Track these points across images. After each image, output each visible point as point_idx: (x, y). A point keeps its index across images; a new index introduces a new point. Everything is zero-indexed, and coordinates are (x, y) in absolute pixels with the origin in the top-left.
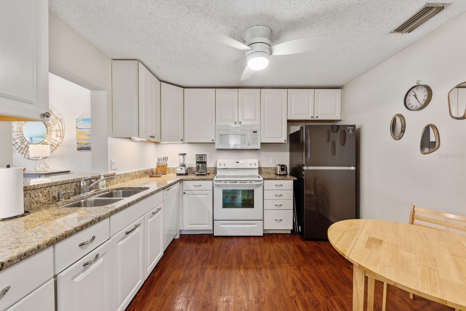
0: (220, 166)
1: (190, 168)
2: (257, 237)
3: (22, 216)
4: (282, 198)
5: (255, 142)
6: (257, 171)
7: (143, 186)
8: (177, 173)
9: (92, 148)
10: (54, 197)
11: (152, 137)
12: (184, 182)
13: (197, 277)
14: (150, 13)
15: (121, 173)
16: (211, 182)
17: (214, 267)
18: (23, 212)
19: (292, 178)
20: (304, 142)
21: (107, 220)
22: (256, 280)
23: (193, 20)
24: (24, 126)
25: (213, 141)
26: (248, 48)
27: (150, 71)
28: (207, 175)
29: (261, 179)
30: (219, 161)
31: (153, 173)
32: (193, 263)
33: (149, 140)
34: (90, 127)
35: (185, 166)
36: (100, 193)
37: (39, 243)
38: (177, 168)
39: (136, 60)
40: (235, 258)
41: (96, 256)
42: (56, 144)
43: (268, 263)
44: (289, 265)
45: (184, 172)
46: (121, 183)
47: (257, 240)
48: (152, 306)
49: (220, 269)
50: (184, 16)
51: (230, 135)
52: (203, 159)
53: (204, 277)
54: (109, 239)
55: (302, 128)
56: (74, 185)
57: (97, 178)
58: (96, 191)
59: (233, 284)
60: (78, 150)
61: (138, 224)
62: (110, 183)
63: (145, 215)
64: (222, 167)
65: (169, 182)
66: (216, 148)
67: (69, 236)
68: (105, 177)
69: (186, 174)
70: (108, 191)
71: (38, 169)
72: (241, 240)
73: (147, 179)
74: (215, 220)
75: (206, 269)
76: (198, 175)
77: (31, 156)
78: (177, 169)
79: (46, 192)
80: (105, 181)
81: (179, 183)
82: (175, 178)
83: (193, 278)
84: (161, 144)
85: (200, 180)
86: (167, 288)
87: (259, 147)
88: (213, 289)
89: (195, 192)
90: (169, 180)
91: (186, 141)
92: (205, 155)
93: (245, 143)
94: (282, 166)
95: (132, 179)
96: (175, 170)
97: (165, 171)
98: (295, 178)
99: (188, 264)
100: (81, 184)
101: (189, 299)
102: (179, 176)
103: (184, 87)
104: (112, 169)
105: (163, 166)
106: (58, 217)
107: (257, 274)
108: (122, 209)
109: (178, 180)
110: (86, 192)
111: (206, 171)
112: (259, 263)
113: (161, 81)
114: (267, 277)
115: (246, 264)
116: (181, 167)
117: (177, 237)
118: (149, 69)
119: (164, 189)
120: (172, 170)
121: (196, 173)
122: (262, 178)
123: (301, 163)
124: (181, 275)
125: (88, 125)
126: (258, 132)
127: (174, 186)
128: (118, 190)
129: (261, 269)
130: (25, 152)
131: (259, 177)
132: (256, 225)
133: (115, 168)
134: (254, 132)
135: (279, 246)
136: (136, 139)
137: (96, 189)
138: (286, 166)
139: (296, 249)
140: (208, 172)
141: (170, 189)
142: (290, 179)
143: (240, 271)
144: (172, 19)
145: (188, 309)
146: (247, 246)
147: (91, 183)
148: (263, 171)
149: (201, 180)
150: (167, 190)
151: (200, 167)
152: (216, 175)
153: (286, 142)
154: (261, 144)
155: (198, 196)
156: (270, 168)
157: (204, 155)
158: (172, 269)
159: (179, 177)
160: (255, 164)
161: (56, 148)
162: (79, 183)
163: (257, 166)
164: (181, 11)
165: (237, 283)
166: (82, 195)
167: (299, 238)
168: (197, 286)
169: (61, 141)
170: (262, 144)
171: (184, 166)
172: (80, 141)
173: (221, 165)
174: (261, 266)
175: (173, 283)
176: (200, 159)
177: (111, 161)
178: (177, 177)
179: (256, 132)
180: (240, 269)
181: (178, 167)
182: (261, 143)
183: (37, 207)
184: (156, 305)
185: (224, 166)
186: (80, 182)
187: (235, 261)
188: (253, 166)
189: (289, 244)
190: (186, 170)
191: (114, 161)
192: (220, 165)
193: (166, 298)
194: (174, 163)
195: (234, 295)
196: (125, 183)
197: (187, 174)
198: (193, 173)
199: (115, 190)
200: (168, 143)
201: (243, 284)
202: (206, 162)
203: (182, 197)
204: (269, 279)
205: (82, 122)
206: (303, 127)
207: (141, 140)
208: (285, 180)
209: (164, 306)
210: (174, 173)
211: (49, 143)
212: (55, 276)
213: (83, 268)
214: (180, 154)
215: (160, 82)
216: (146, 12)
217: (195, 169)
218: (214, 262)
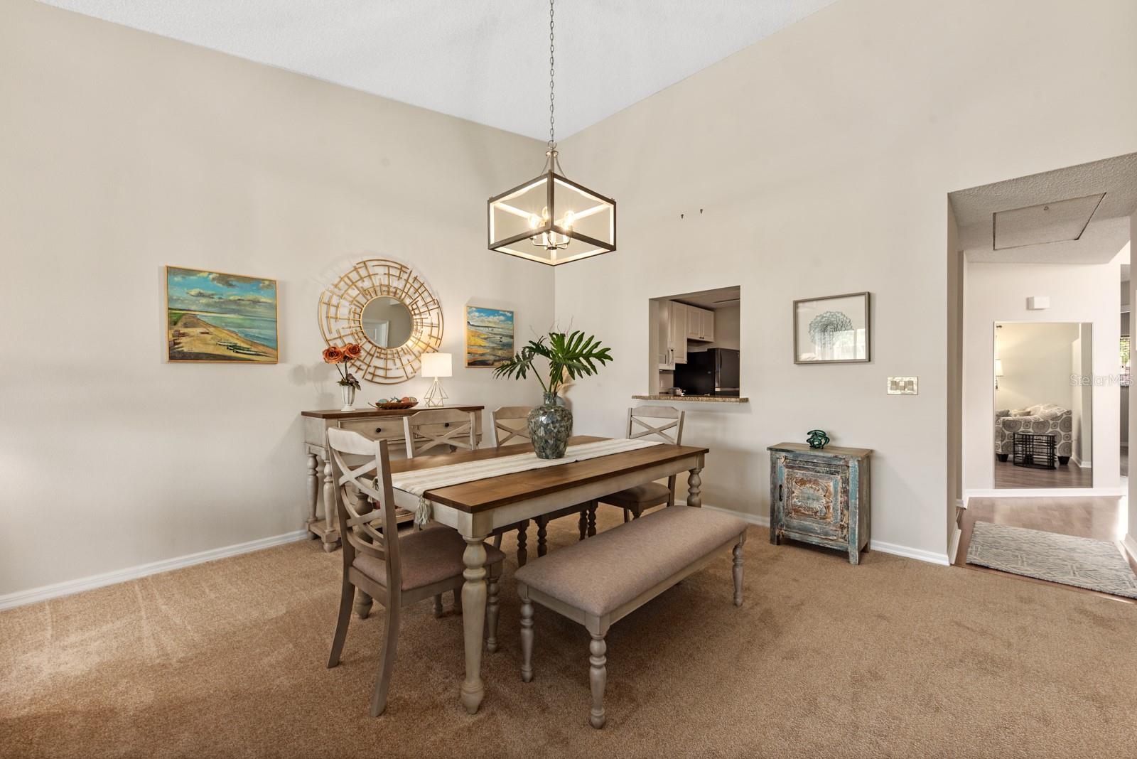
130: (366, 366)
169: (436, 347)
205: (477, 314)
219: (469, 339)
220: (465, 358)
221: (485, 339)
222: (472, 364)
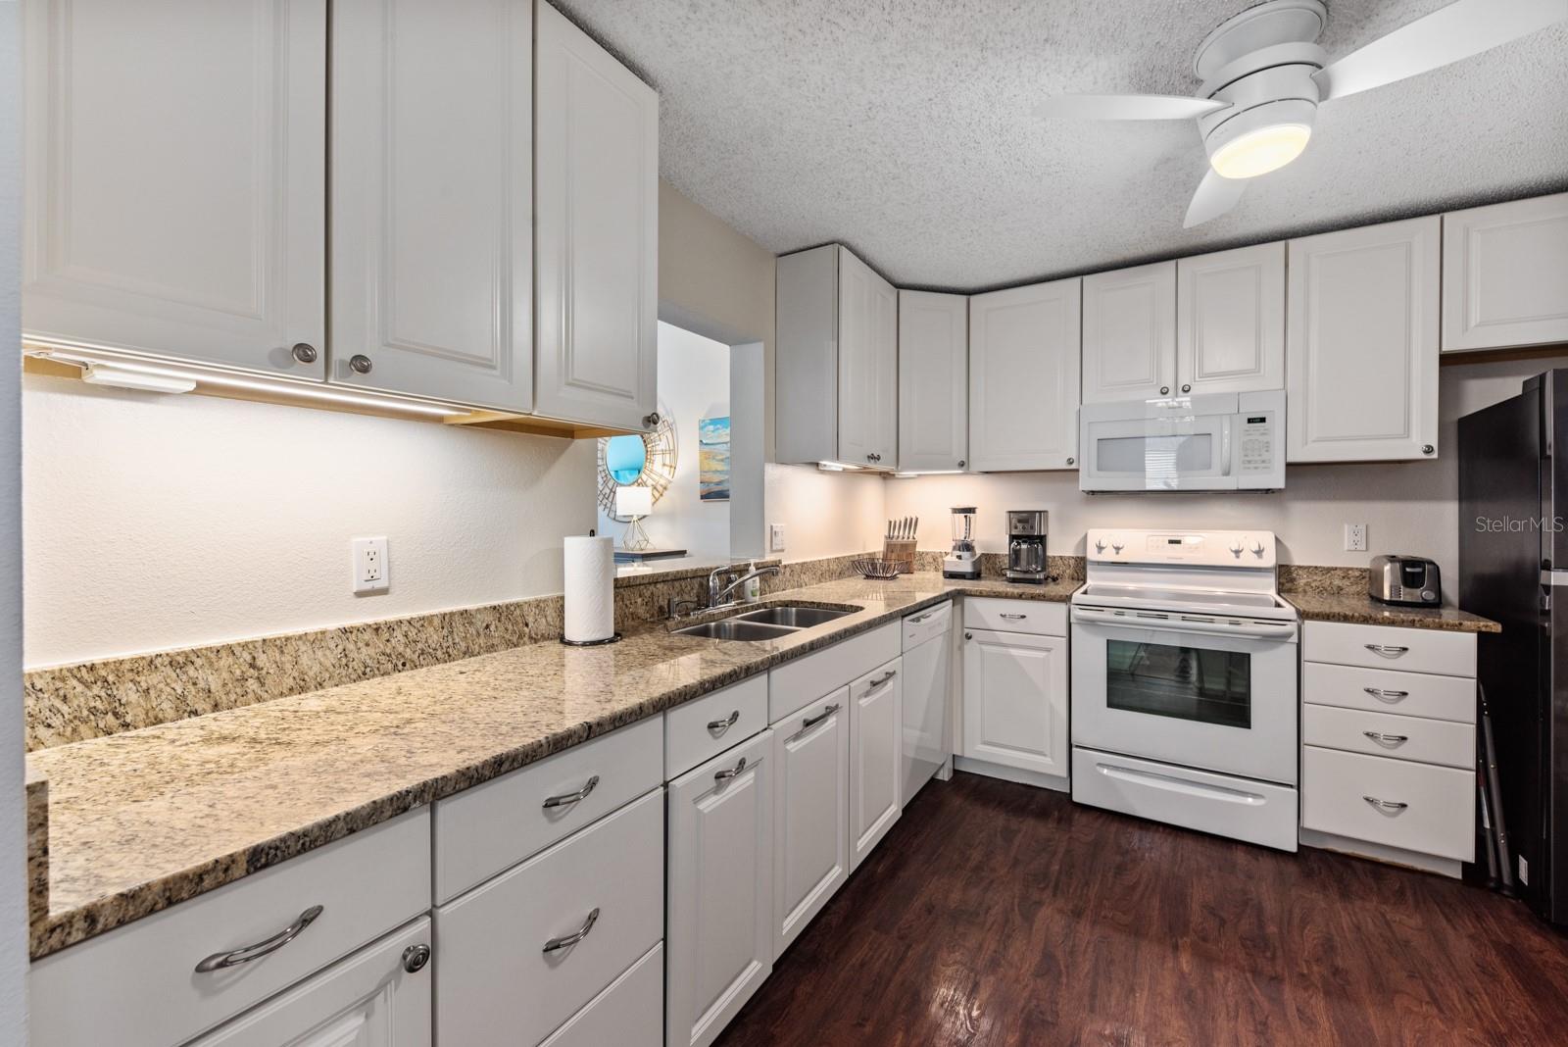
0: (1099, 552)
1: (988, 557)
2: (1265, 852)
3: (611, 641)
4: (1403, 705)
5: (1256, 462)
6: (1270, 581)
7: (848, 603)
8: (946, 570)
9: (731, 493)
10: (661, 608)
11: (872, 457)
12: (968, 601)
13: (1007, 921)
14: (870, 103)
15: (794, 562)
16: (1062, 608)
17: (1070, 907)
18: (612, 635)
19: (1467, 623)
20: (1548, 453)
21: (763, 678)
22: (1252, 1013)
23: (997, 78)
24: (608, 444)
25: (1071, 463)
26: (1212, 104)
27: (868, 264)
28: (1047, 584)
29: (1288, 610)
30: (1095, 536)
31: (875, 568)
32: (993, 870)
33: (865, 468)
34: (728, 439)
35: (973, 548)
36: (747, 610)
37: (641, 701)
38: (946, 554)
39: (833, 243)
40: (1156, 903)
41: (740, 763)
42: (661, 486)
43: (1315, 968)
44: (1435, 1011)
45: (966, 567)
46: (794, 588)
47: (1267, 864)
48: (869, 955)
49: (1094, 923)
50: (967, 75)
51: (1147, 440)
52: (1032, 528)
53: (1031, 929)
54: (766, 729)
55: (1534, 388)
56: (696, 583)
57: (742, 571)
58: (738, 604)
59: (1142, 990)
60: (702, 497)
61: (834, 705)
62: (769, 586)
63: (852, 685)
64: (1109, 555)
65: (921, 597)
66: (1081, 488)
67: (691, 698)
68: (757, 569)
69: (973, 573)
70: (764, 605)
71: (631, 544)
72: (1189, 844)
73: (858, 583)
74: (1077, 746)
75: (1040, 903)
76: (1014, 581)
77: (620, 512)
78: (947, 558)
79: (648, 594)
80: (757, 578)
81: (951, 601)
82: (940, 585)
83: (993, 919)
84: (898, 478)
85: (1020, 597)
86: (913, 921)
87: (1277, 480)
88: (1064, 980)
89: (1004, 637)
90: (921, 590)
91: (975, 466)
92: (1040, 512)
93: (1209, 466)
94: (1406, 563)
95: (820, 581)
96: (940, 560)
97: (909, 563)
98: (1491, 623)
99: (978, 868)
100: (711, 584)
101: (978, 977)
102: (953, 581)
103: (969, 293)
104: (774, 548)
105: (905, 547)
106: (670, 654)
107: (1258, 992)
108: (796, 656)
109: (947, 594)
110: (720, 603)
111: (1044, 569)
112: (1268, 954)
113: (899, 286)
114: (1310, 1023)
115: (1205, 939)
116: (959, 553)
117: (945, 775)
118: (867, 258)
119: (906, 616)
120: (931, 560)
121: (1009, 574)
122: (1293, 610)
123: (1530, 553)
124: (955, 896)
125: (725, 435)
126: (1276, 423)
127: (936, 611)
128: (787, 606)
129: (1276, 979)
130: (608, 505)
131: (1278, 605)
132: (1260, 802)
133: (779, 548)
134: (1250, 421)
135: (1383, 916)
136: (830, 466)
137: (739, 598)
138: (1432, 563)
139: (1493, 958)
140: (1054, 573)
141: (923, 617)
142: (1458, 627)
143: (1176, 958)
144: (930, 100)
145: (975, 1007)
146: (1214, 873)
147: (730, 581)
148: (1302, 582)
149: (1026, 599)
150: (913, 620)
151: (1023, 556)
152: (1084, 583)
153: (1435, 455)
154: (1290, 467)
155: (1014, 652)
156: (1338, 572)
157: (1037, 514)
158: (928, 868)
159: (951, 585)
160: (1259, 552)
161: (661, 495)
162: (706, 579)
163: (1269, 560)
164: (957, 66)
165: (1161, 994)
166: (711, 610)
167: (1517, 913)
168: (1005, 947)
169: (670, 478)
170: (1293, 468)
171: (968, 547)
172: (708, 477)
173: (1103, 551)
174: (1279, 969)
175: (930, 912)
176: (1024, 528)
177: (772, 527)
178: (945, 584)
179: (1263, 420)
180: (1176, 948)
181: (950, 550)
182: (1289, 465)
183: (633, 626)
184: (881, 956)
185: (1117, 553)
186: (708, 576)
187: (1156, 912)
188: (1248, 560)
189: (1444, 923)
190: (974, 564)
191: (777, 527)
192: (1100, 548)
193: (909, 947)
194: (937, 537)
195: (1145, 1030)
196: (804, 590)
197: (976, 575)
198: (1000, 574)
199: (780, 606)
200: (919, 475)
201: (1186, 1008)
202: (1045, 536)
203: (961, 648)
204: (1320, 1032)
205: (711, 427)
206: (1542, 378)
207: (844, 469)
208: (1427, 627)
209: (902, 968)
210: (936, 570)
211: (650, 482)
212: (666, 785)
213: (713, 783)
214: (956, 511)
215: (896, 290)
216: (859, 105)
217: (1007, 561)
218: (1071, 891)
219: (701, 462)
220: (697, 489)
221: (722, 460)
222: (705, 497)
